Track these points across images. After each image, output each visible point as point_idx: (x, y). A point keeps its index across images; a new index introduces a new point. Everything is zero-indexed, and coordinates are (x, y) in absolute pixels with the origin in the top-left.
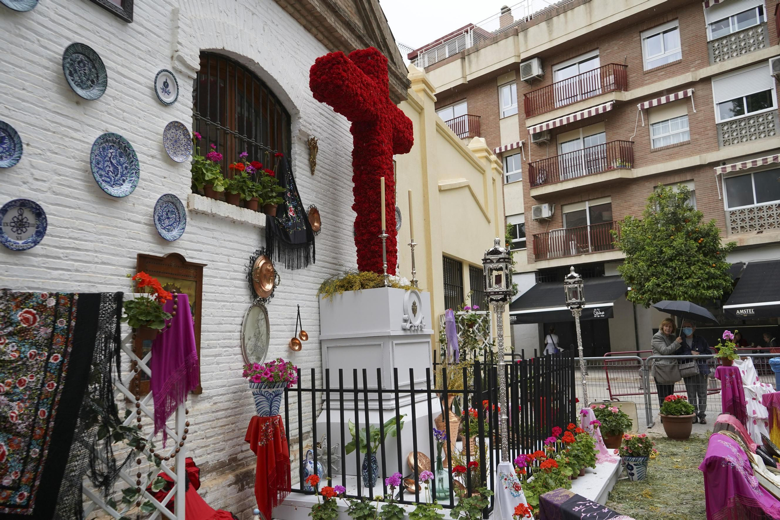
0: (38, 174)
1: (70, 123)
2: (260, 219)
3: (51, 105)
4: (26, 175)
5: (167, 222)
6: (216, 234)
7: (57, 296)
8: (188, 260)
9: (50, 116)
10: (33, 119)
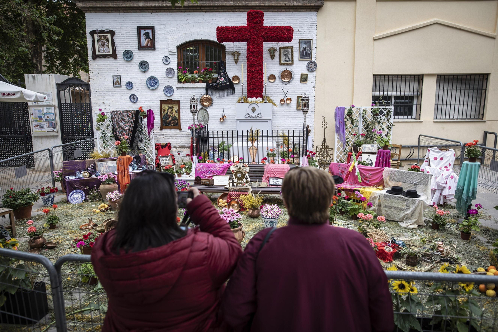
0: (137, 88)
1: (143, 77)
2: (204, 85)
3: (138, 75)
4: (135, 89)
5: (169, 92)
6: (186, 92)
7: (133, 111)
8: (173, 100)
9: (139, 77)
10: (136, 79)
